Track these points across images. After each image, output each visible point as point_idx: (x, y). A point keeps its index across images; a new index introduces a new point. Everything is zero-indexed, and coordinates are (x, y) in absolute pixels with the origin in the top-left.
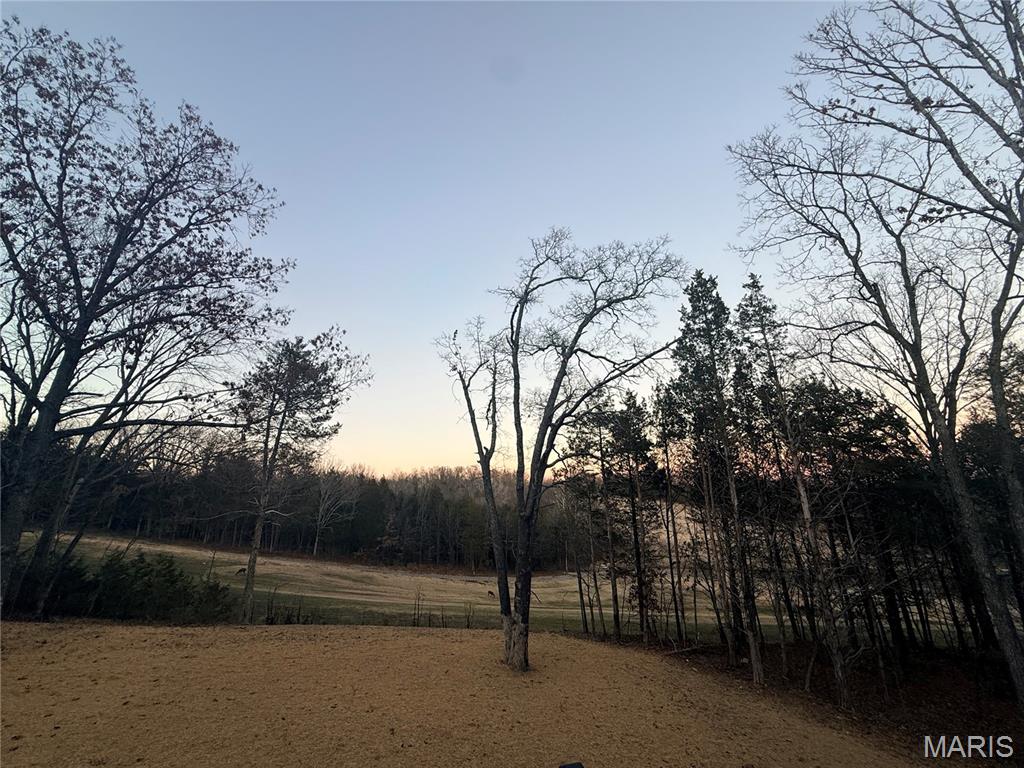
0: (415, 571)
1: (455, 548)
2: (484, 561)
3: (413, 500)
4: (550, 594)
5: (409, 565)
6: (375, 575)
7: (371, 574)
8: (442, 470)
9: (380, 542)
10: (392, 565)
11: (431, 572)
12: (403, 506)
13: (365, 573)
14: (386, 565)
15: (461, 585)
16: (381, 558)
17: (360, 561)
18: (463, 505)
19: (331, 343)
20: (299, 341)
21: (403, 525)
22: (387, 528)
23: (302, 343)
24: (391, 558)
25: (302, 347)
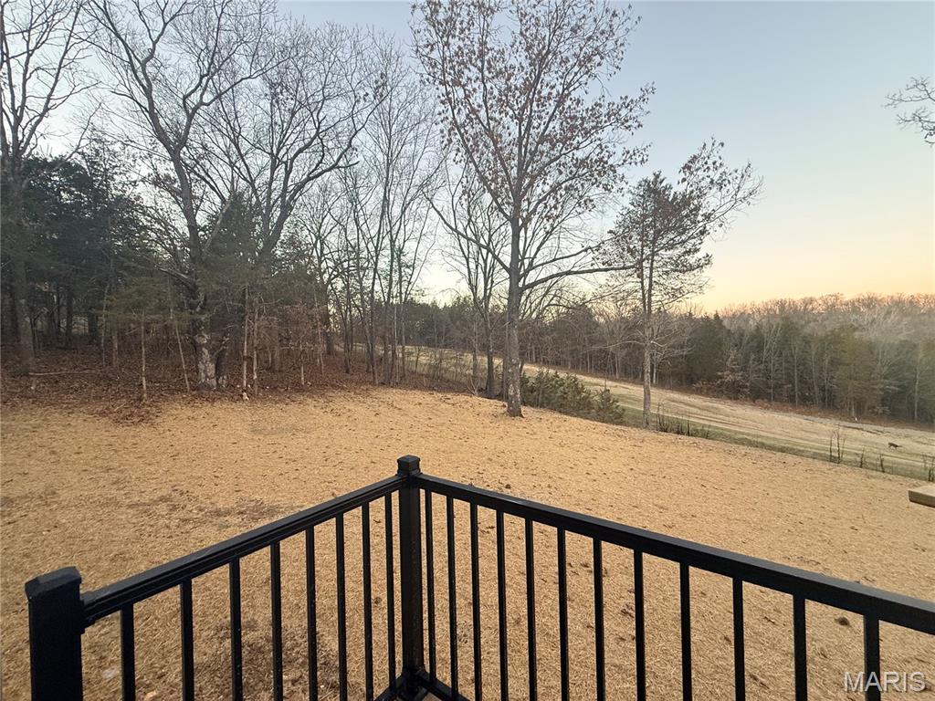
0: (766, 408)
1: (823, 389)
3: (756, 336)
5: (759, 401)
6: (720, 406)
7: (715, 405)
8: (782, 304)
9: (722, 377)
10: (736, 399)
12: (745, 342)
13: (710, 404)
14: (730, 399)
16: (722, 391)
17: (699, 392)
18: (834, 340)
19: (706, 163)
20: (657, 176)
21: (747, 362)
22: (728, 363)
23: (661, 177)
24: (734, 392)
25: (661, 182)
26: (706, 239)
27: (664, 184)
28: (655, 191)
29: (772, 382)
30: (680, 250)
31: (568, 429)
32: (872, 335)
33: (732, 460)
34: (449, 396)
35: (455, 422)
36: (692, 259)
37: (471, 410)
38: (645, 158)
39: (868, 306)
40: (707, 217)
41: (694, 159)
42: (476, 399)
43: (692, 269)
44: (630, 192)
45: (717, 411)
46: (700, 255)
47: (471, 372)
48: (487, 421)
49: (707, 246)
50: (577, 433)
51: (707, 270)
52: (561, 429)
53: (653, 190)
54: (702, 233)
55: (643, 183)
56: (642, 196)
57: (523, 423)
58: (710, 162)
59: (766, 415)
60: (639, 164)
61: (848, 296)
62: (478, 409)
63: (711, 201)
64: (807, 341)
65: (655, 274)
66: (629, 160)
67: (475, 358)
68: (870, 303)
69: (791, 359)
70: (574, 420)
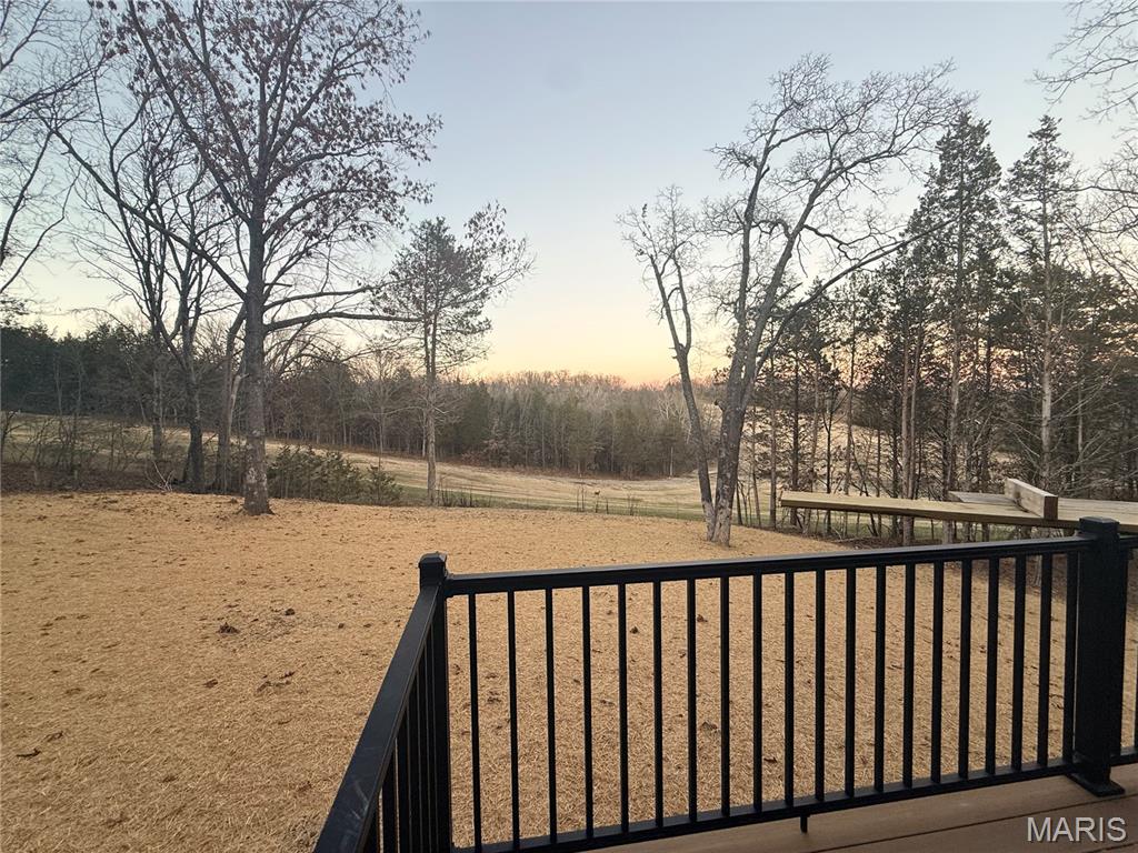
0: (523, 473)
1: (560, 452)
2: (589, 465)
3: (515, 404)
4: (659, 496)
5: (517, 467)
6: (487, 475)
8: (529, 375)
9: (487, 446)
10: (499, 466)
11: (538, 474)
12: (505, 411)
13: (477, 474)
14: (494, 466)
15: (572, 486)
16: (487, 460)
17: (468, 462)
18: (566, 410)
19: (491, 224)
20: (440, 223)
21: (507, 428)
22: (493, 432)
23: (445, 225)
24: (498, 460)
25: (444, 230)
26: (487, 303)
27: (447, 233)
28: (438, 238)
29: (527, 447)
30: (462, 310)
31: (342, 520)
32: (587, 406)
33: (517, 524)
34: (114, 497)
35: (144, 538)
36: (474, 321)
37: (171, 514)
38: (429, 197)
39: (584, 382)
40: (490, 281)
41: (480, 216)
42: (175, 498)
43: (474, 331)
44: (411, 230)
45: (485, 480)
46: (481, 318)
47: (150, 454)
48: (209, 528)
49: (488, 311)
50: (357, 523)
51: (487, 334)
52: (334, 521)
53: (435, 236)
54: (483, 295)
55: (427, 225)
56: (426, 240)
57: (276, 522)
58: (494, 225)
59: (524, 479)
60: (423, 202)
61: (573, 374)
62: (184, 514)
63: (492, 265)
64: (550, 409)
65: (438, 332)
66: (412, 193)
67: (157, 431)
68: (585, 379)
69: (539, 427)
70: (347, 507)
